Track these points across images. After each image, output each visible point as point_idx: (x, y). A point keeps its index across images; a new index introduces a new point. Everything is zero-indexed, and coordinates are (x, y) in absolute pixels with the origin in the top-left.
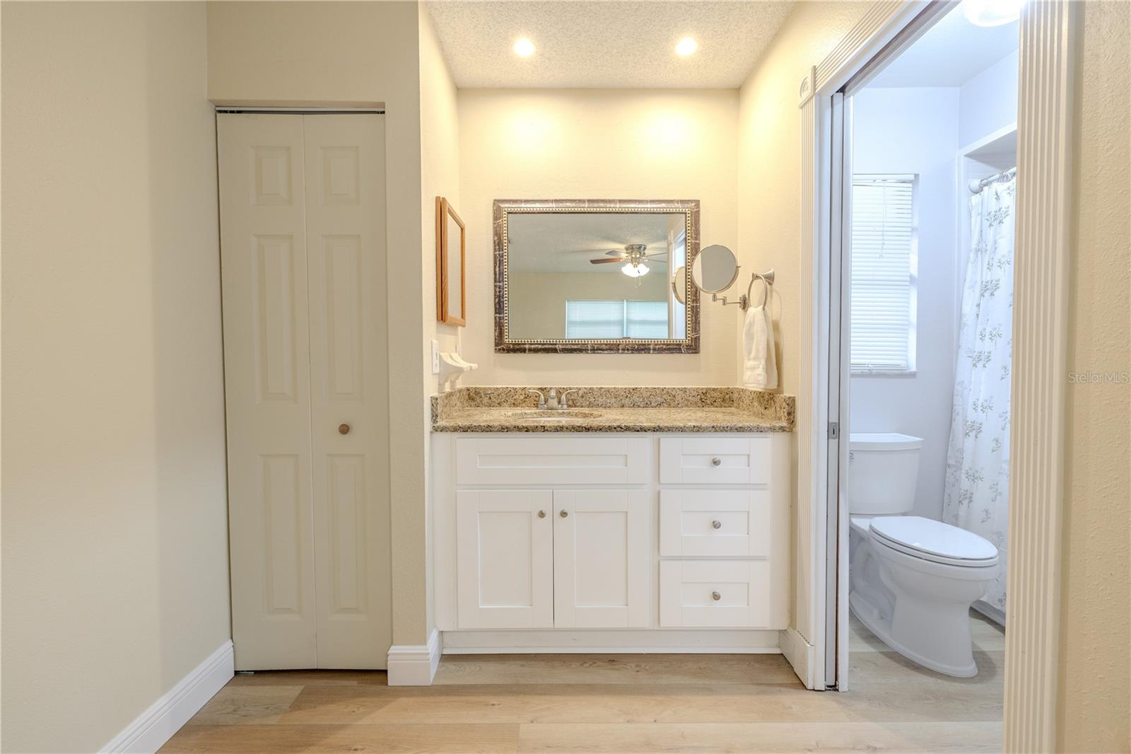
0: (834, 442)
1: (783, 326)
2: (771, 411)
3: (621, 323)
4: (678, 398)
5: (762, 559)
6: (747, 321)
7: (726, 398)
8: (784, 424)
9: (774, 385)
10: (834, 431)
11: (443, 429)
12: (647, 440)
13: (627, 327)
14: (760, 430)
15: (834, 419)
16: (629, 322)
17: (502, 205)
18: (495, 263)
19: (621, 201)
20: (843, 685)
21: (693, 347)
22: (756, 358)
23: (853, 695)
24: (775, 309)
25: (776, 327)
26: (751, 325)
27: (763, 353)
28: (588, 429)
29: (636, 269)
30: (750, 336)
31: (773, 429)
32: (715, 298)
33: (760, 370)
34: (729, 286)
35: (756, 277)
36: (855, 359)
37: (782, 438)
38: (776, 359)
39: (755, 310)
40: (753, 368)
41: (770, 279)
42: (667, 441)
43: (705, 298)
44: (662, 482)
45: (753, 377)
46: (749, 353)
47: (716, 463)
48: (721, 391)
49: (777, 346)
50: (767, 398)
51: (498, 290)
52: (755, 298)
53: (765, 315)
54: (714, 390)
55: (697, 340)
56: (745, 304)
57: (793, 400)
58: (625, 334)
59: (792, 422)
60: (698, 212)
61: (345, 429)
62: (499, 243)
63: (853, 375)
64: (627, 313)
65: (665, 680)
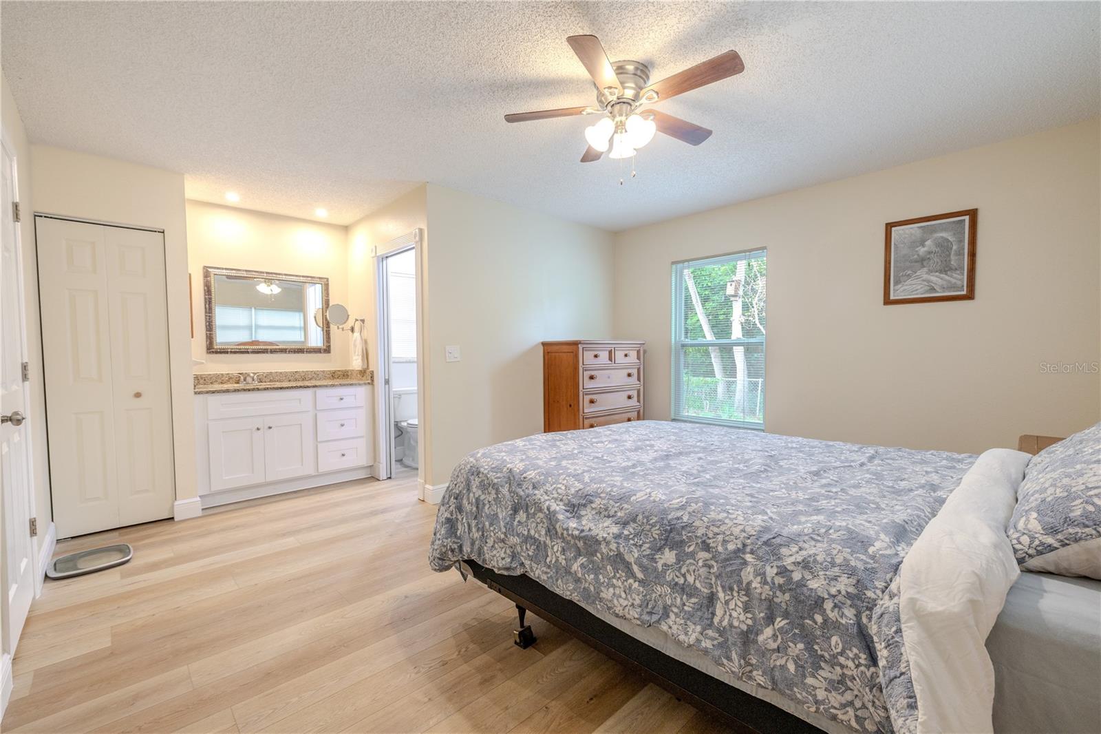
0: (387, 386)
1: (368, 341)
2: (365, 377)
3: (250, 328)
4: (320, 376)
5: (362, 437)
6: (354, 339)
7: (345, 375)
8: (369, 381)
9: (366, 367)
10: (387, 382)
11: (200, 393)
12: (310, 391)
13: (255, 331)
14: (360, 385)
15: (387, 378)
16: (258, 327)
17: (209, 270)
18: (206, 302)
19: (286, 275)
20: (393, 476)
21: (327, 350)
22: (358, 355)
23: (396, 478)
24: (365, 333)
25: (366, 342)
26: (355, 341)
27: (360, 353)
28: (281, 388)
29: (269, 288)
30: (355, 346)
31: (365, 384)
32: (338, 328)
33: (360, 360)
34: (345, 323)
35: (357, 320)
36: (393, 356)
37: (369, 387)
38: (366, 356)
39: (357, 334)
40: (356, 360)
41: (363, 321)
42: (319, 392)
43: (333, 328)
44: (318, 408)
45: (356, 364)
46: (355, 353)
47: (342, 399)
48: (342, 371)
49: (366, 350)
50: (363, 373)
51: (208, 318)
52: (357, 329)
53: (361, 337)
54: (339, 371)
55: (329, 347)
56: (352, 330)
57: (373, 372)
58: (253, 337)
59: (373, 381)
60: (328, 284)
61: (138, 395)
62: (208, 292)
63: (394, 362)
64: (255, 319)
65: (325, 490)
